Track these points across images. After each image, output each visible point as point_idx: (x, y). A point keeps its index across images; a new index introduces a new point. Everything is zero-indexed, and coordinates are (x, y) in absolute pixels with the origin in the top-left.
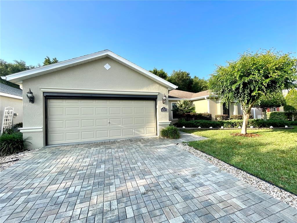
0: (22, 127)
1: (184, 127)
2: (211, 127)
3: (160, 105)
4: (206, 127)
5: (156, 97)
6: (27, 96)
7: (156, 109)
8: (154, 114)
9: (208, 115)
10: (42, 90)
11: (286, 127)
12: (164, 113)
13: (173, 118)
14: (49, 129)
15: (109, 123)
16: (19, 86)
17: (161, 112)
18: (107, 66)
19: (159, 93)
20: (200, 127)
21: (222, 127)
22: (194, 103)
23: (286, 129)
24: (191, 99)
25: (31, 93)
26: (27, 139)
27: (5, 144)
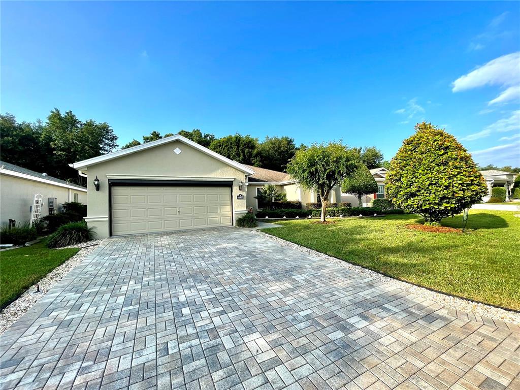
0: (86, 216)
1: (267, 217)
2: (298, 217)
3: (236, 191)
4: (291, 216)
5: (232, 183)
6: (94, 183)
7: (232, 196)
8: (229, 202)
9: (297, 204)
10: (108, 177)
11: (375, 215)
12: (240, 201)
13: (258, 208)
14: (113, 219)
15: (179, 212)
16: (78, 171)
17: (238, 200)
18: (177, 151)
19: (235, 179)
20: (285, 217)
21: (310, 217)
22: (285, 187)
23: (375, 217)
24: (281, 183)
25: (98, 180)
26: (92, 228)
27: (75, 233)
